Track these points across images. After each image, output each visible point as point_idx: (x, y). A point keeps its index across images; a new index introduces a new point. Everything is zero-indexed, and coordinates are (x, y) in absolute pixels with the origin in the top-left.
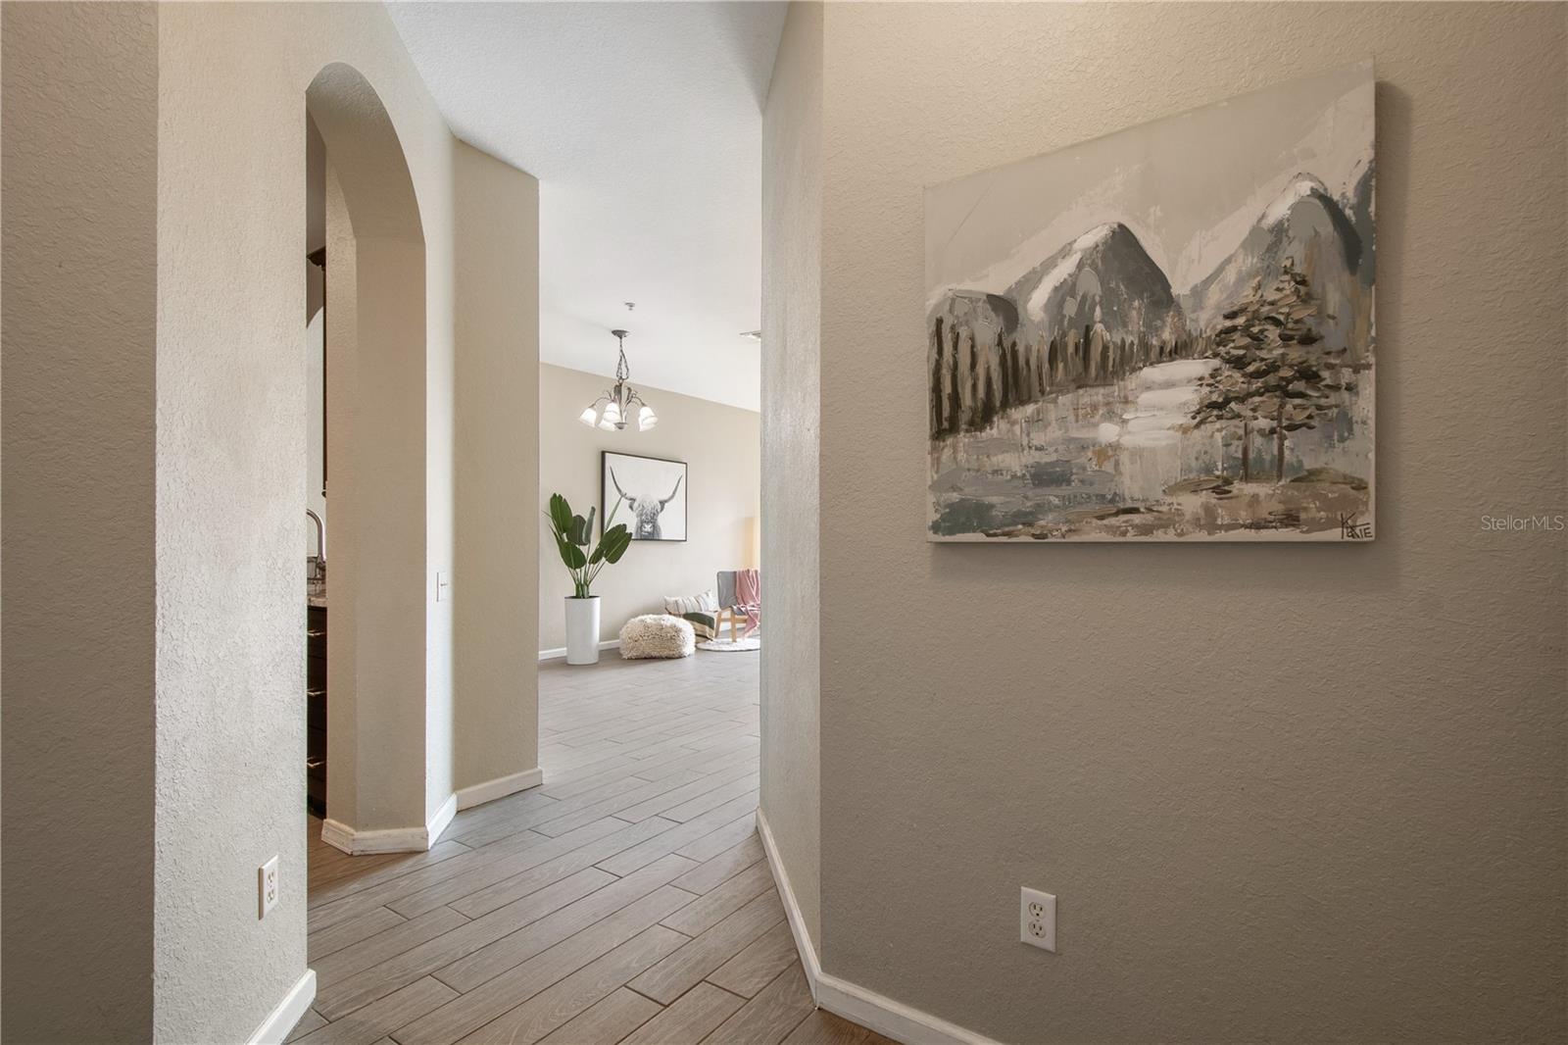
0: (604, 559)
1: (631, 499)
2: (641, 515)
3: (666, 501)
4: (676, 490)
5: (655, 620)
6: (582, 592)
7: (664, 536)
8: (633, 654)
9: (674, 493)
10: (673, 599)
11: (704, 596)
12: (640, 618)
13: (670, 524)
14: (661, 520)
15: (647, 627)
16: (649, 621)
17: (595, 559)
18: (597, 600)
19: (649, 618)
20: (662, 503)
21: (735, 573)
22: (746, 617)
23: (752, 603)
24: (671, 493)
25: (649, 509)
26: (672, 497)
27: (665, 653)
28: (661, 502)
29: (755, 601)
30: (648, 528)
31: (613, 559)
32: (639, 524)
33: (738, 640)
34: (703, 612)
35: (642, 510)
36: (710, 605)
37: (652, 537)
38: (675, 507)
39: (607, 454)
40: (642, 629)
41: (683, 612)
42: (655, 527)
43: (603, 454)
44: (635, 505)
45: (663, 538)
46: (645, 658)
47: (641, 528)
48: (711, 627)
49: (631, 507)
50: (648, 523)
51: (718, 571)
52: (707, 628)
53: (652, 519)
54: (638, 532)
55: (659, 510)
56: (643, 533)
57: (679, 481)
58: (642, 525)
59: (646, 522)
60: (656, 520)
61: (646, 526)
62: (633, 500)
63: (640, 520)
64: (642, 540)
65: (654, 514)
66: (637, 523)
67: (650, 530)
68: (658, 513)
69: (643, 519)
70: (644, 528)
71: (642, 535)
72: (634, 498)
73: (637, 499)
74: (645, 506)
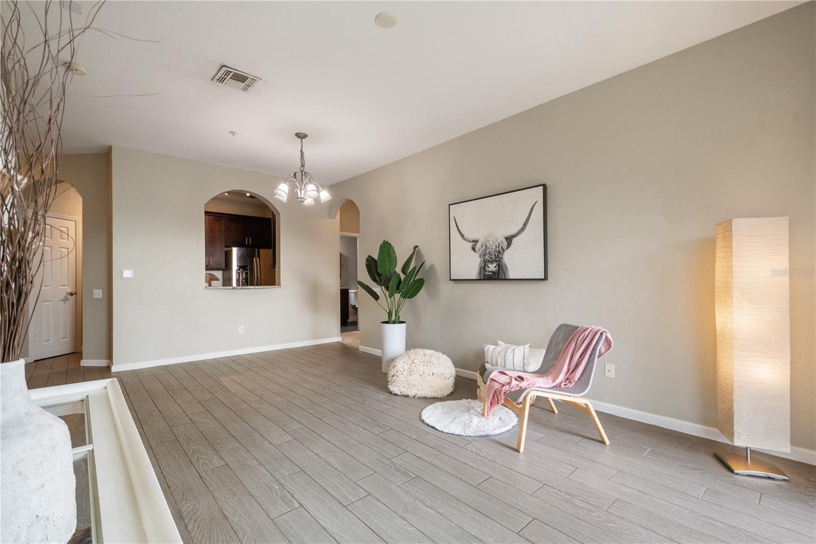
1: (473, 241)
2: (485, 255)
3: (514, 236)
4: (528, 220)
7: (512, 274)
9: (525, 225)
13: (518, 261)
14: (508, 258)
20: (509, 240)
24: (521, 226)
25: (492, 247)
26: (522, 229)
28: (506, 239)
30: (492, 267)
32: (483, 265)
35: (486, 250)
37: (497, 277)
42: (501, 265)
44: (478, 246)
45: (511, 277)
47: (484, 268)
49: (474, 249)
50: (492, 262)
53: (497, 258)
54: (481, 271)
55: (505, 247)
56: (486, 273)
57: (532, 210)
58: (485, 266)
59: (489, 261)
60: (501, 258)
61: (489, 265)
62: (476, 242)
63: (482, 259)
64: (485, 279)
65: (499, 252)
66: (480, 264)
67: (494, 269)
68: (504, 250)
69: (486, 257)
70: (487, 267)
71: (485, 275)
72: (476, 240)
73: (480, 241)
74: (488, 245)
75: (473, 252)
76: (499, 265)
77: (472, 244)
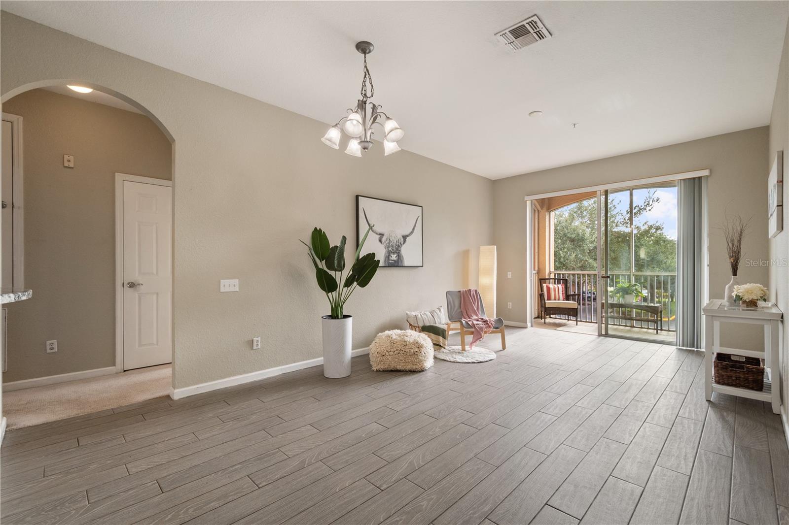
0: (355, 283)
1: (380, 234)
2: (388, 247)
3: (407, 236)
4: (415, 226)
5: (399, 336)
6: (336, 314)
8: (381, 367)
9: (413, 229)
10: (414, 313)
11: (438, 311)
12: (387, 332)
13: (410, 254)
15: (393, 342)
16: (394, 337)
17: (348, 283)
18: (350, 320)
19: (395, 333)
20: (405, 237)
21: (460, 291)
22: (473, 330)
23: (475, 317)
24: (411, 230)
25: (394, 241)
26: (412, 232)
27: (409, 367)
28: (403, 237)
29: (477, 315)
30: (394, 257)
31: (363, 283)
32: (387, 255)
33: (467, 348)
34: (437, 325)
35: (389, 243)
36: (442, 320)
37: (397, 264)
38: (414, 240)
39: (360, 197)
40: (388, 343)
41: (421, 325)
42: (399, 256)
43: (357, 197)
44: (384, 239)
45: (406, 265)
46: (391, 371)
47: (388, 258)
48: (444, 337)
49: (380, 241)
50: (394, 253)
51: (447, 291)
52: (441, 338)
53: (397, 251)
54: (386, 260)
55: (402, 243)
56: (390, 261)
57: (417, 220)
58: (389, 255)
59: (392, 252)
60: (400, 251)
61: (392, 255)
62: (382, 235)
63: (387, 250)
64: (389, 266)
65: (399, 246)
66: (386, 254)
67: (395, 259)
68: (401, 245)
69: (390, 249)
70: (390, 257)
71: (389, 263)
72: (382, 233)
73: (385, 235)
74: (391, 240)
75: (380, 243)
76: (398, 255)
77: (379, 236)
